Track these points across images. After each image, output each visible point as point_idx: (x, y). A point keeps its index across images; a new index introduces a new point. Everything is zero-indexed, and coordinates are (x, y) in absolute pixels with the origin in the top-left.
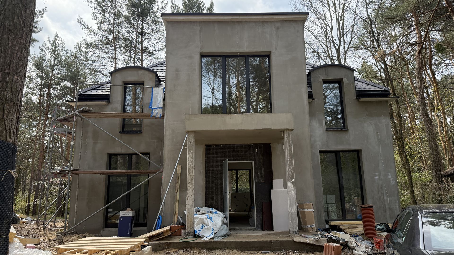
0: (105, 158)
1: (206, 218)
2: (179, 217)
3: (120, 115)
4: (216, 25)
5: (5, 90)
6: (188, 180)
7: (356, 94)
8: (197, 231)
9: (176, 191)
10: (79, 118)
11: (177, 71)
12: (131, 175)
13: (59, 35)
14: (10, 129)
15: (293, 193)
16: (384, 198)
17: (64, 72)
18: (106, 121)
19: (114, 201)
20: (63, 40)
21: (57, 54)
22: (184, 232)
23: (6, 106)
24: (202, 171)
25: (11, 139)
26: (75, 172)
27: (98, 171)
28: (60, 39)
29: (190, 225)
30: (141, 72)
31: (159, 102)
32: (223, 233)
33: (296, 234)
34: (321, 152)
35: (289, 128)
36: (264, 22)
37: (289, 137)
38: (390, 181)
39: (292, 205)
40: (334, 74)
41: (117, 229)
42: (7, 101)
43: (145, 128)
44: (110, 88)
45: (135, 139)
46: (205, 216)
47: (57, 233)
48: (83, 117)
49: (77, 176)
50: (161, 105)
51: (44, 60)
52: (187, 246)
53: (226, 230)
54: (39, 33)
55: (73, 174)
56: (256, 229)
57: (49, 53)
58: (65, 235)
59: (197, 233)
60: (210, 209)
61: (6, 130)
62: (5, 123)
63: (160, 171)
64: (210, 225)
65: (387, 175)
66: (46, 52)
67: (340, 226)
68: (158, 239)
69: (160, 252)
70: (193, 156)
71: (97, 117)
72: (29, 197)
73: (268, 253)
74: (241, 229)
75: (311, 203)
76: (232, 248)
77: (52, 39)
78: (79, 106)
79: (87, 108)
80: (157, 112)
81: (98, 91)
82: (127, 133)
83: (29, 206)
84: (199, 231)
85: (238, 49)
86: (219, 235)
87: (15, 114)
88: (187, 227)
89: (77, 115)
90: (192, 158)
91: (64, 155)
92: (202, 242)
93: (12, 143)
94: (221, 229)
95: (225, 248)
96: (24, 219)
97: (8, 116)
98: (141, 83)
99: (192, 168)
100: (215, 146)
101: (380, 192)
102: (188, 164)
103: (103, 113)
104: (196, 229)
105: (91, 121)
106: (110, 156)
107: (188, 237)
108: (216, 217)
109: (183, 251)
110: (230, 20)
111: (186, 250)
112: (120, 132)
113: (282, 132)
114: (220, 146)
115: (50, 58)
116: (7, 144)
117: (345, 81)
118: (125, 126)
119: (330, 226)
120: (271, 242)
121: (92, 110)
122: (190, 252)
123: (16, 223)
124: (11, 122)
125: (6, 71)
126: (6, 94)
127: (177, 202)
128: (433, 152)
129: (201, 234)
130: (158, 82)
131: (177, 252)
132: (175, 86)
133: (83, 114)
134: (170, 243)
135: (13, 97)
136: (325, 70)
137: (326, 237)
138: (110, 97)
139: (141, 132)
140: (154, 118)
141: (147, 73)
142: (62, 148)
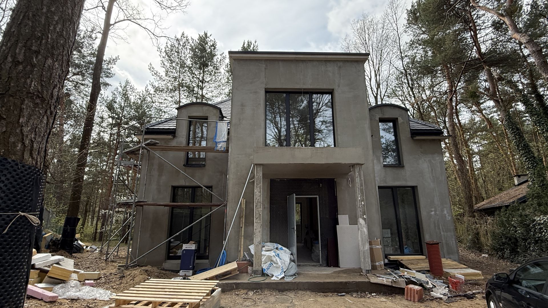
0: (170, 190)
1: (274, 256)
2: (245, 253)
3: (185, 148)
4: (281, 63)
5: (29, 77)
6: (256, 215)
7: (411, 132)
8: (265, 270)
9: (241, 226)
10: (145, 151)
11: (242, 105)
12: (193, 207)
13: (129, 82)
14: (32, 142)
15: (365, 230)
16: (440, 233)
17: (133, 113)
18: (171, 154)
19: (178, 234)
20: (132, 85)
21: (126, 98)
22: (250, 269)
23: (26, 102)
24: (266, 205)
25: (33, 158)
26: (139, 204)
27: (162, 203)
28: (130, 85)
29: (258, 263)
30: (205, 108)
31: (223, 135)
32: (293, 271)
33: (369, 273)
34: (379, 187)
35: (360, 163)
36: (327, 61)
37: (359, 172)
38: (445, 217)
39: (364, 243)
40: (389, 114)
41: (179, 261)
42: (30, 95)
43: (208, 162)
44: (176, 123)
45: (198, 172)
46: (272, 254)
47: (119, 266)
48: (149, 149)
49: (142, 207)
50: (225, 139)
51: (115, 102)
52: (257, 287)
53: (296, 269)
54: (112, 78)
55: (137, 205)
56: (321, 266)
57: (120, 97)
58: (127, 268)
59: (265, 272)
60: (276, 245)
61: (24, 143)
62: (21, 130)
63: (223, 205)
64: (280, 264)
65: (442, 211)
66: (118, 96)
67: (401, 261)
68: (225, 277)
69: (228, 293)
70: (260, 190)
71: (163, 150)
72: (97, 224)
73: (344, 295)
74: (306, 265)
75: (379, 240)
76: (305, 289)
77: (123, 84)
78: (146, 140)
79: (154, 141)
80: (221, 146)
81: (165, 125)
82: (190, 167)
83: (96, 232)
84: (268, 269)
85: (301, 86)
86: (288, 275)
87: (45, 118)
88: (255, 265)
89: (144, 147)
90: (260, 192)
91: (129, 187)
92: (273, 283)
93: (33, 166)
94: (290, 267)
95: (297, 289)
96: (89, 247)
97: (29, 119)
98: (206, 118)
99: (260, 202)
100: (279, 180)
101: (436, 228)
102: (256, 199)
103: (168, 146)
104: (264, 267)
105: (157, 154)
106: (175, 188)
107: (256, 275)
108: (284, 254)
109: (253, 292)
110: (294, 59)
111: (256, 292)
112: (184, 165)
113: (351, 167)
114: (285, 180)
115: (120, 100)
116: (23, 166)
117: (400, 120)
118: (189, 159)
119: (389, 261)
120: (346, 283)
121: (158, 143)
122: (261, 294)
123: (80, 252)
124: (34, 129)
125: (34, 48)
126: (29, 83)
127: (243, 237)
128: (466, 188)
129: (269, 272)
130: (222, 117)
131: (247, 294)
132: (240, 120)
133: (149, 147)
134: (239, 283)
135: (42, 90)
136: (381, 109)
137: (403, 278)
138: (175, 131)
139: (204, 166)
140: (218, 151)
141: (211, 108)
142: (128, 181)
